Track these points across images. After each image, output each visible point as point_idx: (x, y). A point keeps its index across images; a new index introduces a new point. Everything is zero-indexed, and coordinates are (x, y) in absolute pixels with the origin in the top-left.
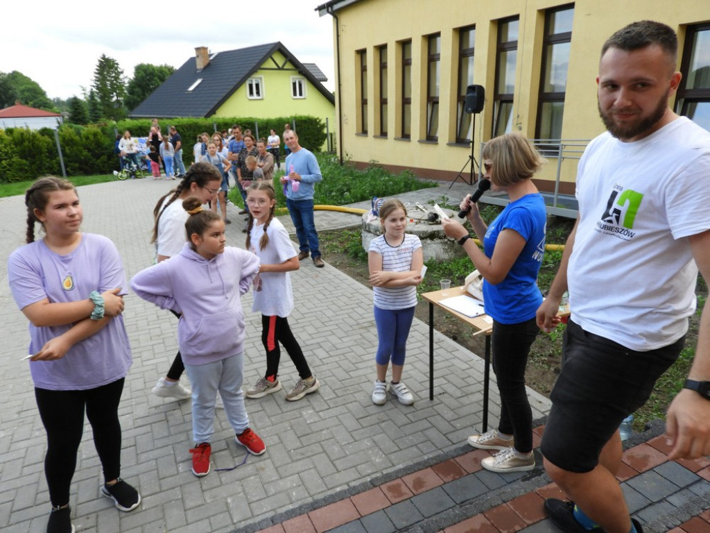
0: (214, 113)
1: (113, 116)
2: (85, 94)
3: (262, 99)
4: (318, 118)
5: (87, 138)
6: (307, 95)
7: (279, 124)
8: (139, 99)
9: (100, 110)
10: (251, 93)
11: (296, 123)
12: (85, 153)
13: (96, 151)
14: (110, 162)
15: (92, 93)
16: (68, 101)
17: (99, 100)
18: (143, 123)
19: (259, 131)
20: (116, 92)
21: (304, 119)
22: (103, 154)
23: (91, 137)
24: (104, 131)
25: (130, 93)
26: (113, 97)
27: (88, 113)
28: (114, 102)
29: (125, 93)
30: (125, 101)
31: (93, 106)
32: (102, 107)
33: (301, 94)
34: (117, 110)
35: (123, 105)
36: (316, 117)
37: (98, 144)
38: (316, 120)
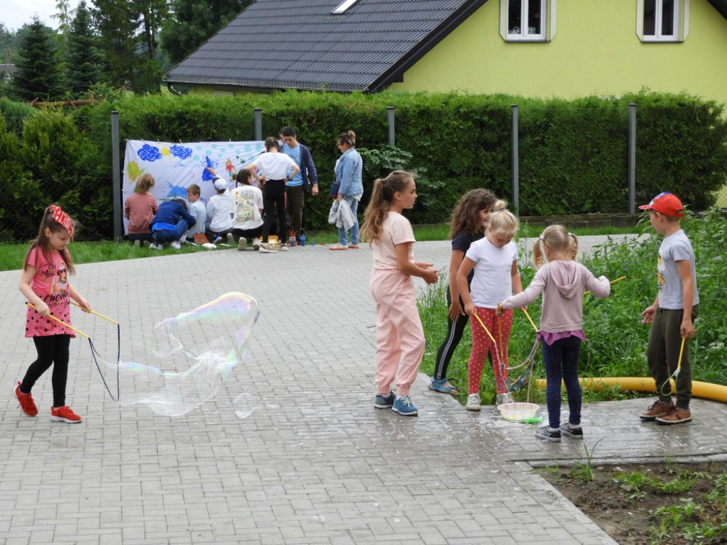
0: (400, 79)
1: (130, 77)
2: (62, 17)
3: (545, 42)
4: (712, 104)
5: (35, 140)
6: (686, 33)
7: (587, 118)
8: (202, 33)
9: (97, 60)
10: (514, 23)
11: (638, 116)
12: (24, 182)
13: (55, 178)
14: (87, 208)
15: (82, 13)
16: (20, 32)
17: (97, 33)
18: (188, 104)
19: (521, 135)
20: (145, 13)
21: (665, 104)
22: (71, 186)
23: (45, 138)
24: (81, 122)
25: (181, 17)
26: (137, 25)
27: (63, 70)
28: (136, 40)
29: (168, 16)
30: (166, 38)
31: (79, 50)
32: (102, 54)
33: (667, 30)
34: (142, 61)
35: (159, 50)
36: (705, 99)
37: (61, 158)
38: (704, 108)
